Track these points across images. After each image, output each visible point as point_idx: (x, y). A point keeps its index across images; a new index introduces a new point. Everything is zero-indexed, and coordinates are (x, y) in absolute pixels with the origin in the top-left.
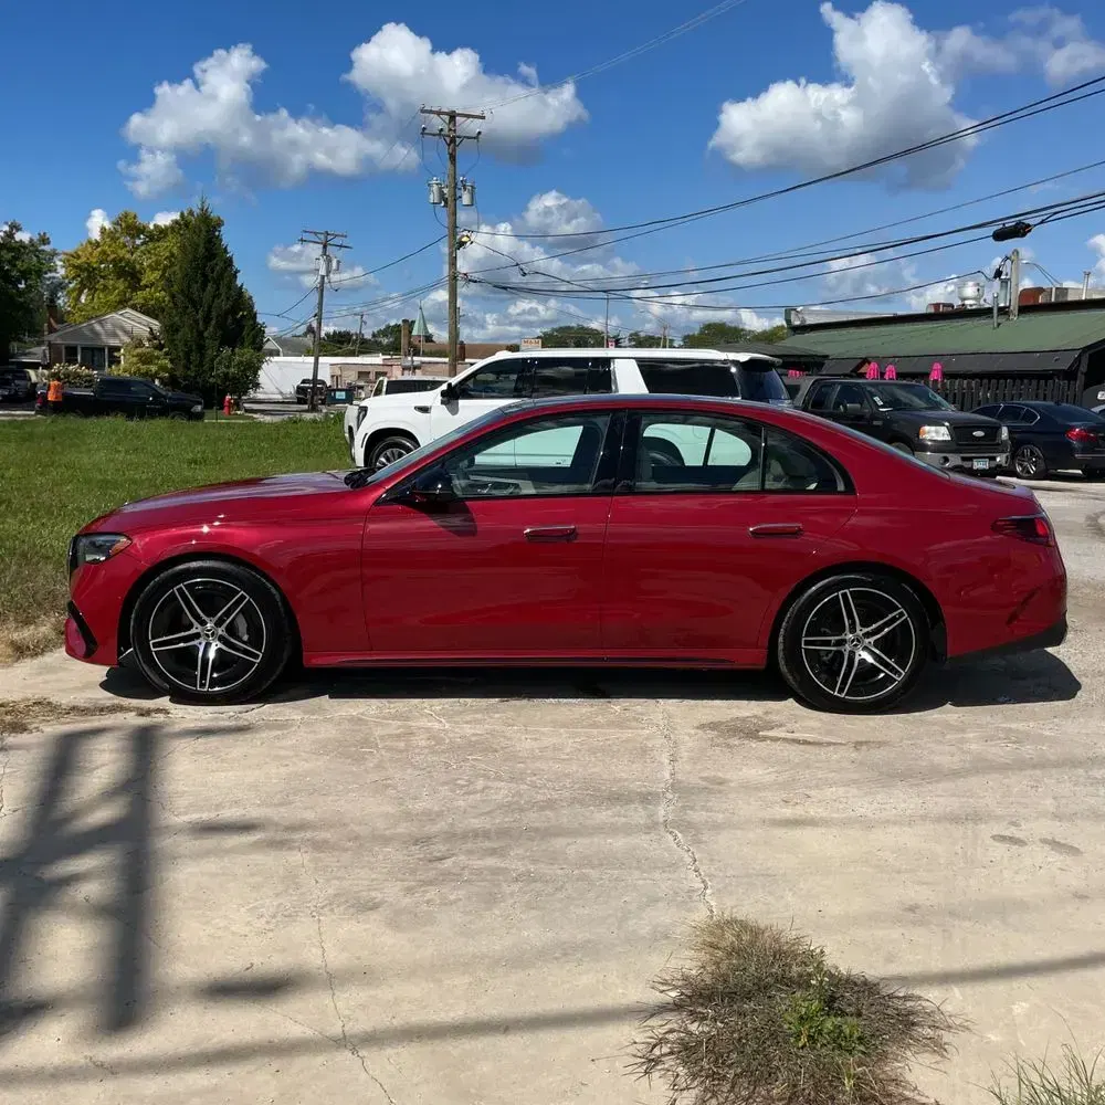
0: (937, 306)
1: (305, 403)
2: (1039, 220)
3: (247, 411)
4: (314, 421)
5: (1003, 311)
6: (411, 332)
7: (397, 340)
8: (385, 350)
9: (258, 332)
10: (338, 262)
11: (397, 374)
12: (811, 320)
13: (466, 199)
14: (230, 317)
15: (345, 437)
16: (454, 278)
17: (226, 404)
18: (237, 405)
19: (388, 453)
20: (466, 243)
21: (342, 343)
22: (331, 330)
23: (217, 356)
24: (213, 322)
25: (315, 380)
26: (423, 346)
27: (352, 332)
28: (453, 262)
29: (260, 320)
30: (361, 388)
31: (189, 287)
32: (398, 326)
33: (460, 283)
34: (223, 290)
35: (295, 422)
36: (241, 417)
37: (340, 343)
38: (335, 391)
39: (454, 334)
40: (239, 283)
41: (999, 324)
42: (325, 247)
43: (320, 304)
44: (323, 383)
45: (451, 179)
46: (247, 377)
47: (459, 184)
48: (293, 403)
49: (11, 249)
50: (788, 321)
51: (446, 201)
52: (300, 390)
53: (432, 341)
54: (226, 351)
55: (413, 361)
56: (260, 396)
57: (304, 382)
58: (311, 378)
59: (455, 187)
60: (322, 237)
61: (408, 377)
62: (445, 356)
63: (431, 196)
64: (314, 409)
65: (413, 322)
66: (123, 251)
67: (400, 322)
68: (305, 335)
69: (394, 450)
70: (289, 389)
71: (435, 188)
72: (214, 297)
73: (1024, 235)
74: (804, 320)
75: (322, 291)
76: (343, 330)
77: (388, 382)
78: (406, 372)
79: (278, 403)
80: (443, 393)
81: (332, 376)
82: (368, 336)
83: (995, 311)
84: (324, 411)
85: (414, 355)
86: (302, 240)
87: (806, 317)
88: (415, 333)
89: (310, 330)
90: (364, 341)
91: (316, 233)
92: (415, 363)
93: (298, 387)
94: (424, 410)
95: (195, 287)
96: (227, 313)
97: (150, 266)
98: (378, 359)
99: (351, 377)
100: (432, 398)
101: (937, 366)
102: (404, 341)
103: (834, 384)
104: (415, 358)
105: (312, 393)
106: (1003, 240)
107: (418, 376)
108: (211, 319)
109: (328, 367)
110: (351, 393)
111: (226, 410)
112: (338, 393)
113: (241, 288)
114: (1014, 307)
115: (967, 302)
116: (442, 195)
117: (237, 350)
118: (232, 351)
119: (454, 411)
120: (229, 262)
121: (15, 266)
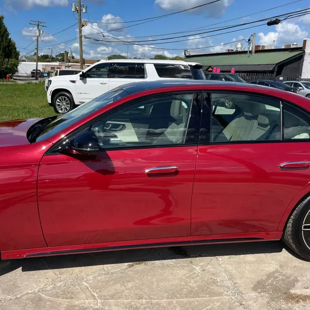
0: (229, 50)
1: (34, 77)
2: (284, 18)
3: (15, 79)
4: (36, 83)
5: (250, 52)
6: (67, 56)
7: (63, 58)
8: (60, 61)
9: (17, 54)
10: (43, 31)
11: (63, 68)
12: (192, 54)
13: (84, 11)
14: (7, 49)
15: (45, 90)
16: (81, 37)
17: (7, 77)
18: (11, 77)
19: (60, 98)
20: (84, 25)
21: (46, 58)
22: (42, 54)
23: (3, 61)
24: (2, 50)
25: (37, 70)
26: (71, 60)
27: (49, 55)
28: (81, 31)
29: (17, 50)
30: (52, 72)
32: (63, 53)
33: (83, 39)
34: (4, 39)
35: (29, 84)
36: (12, 82)
37: (45, 58)
38: (44, 73)
39: (81, 56)
40: (9, 37)
41: (249, 56)
42: (38, 26)
43: (37, 45)
44: (40, 71)
45: (79, 4)
46: (14, 68)
47: (82, 6)
48: (30, 77)
50: (185, 54)
51: (77, 11)
52: (32, 73)
53: (74, 58)
54: (6, 60)
55: (68, 64)
56: (20, 75)
57: (33, 70)
58: (36, 69)
59: (80, 6)
60: (37, 23)
61: (67, 69)
62: (79, 63)
63: (73, 9)
64: (37, 79)
65: (68, 52)
67: (64, 52)
68: (34, 55)
69: (62, 97)
70: (29, 73)
71: (74, 6)
73: (278, 24)
74: (190, 54)
75: (38, 41)
76: (46, 54)
77: (60, 71)
78: (66, 68)
79: (26, 77)
80: (81, 76)
81: (43, 69)
82: (54, 56)
83: (248, 52)
84: (39, 80)
85: (69, 62)
86: (30, 24)
87: (190, 53)
88: (69, 56)
89: (35, 54)
90: (53, 58)
91: (35, 22)
92: (69, 65)
93: (32, 72)
94: (73, 82)
96: (6, 47)
98: (57, 63)
99: (49, 69)
100: (76, 77)
101: (233, 69)
102: (65, 58)
103: (209, 74)
104: (69, 63)
105: (36, 74)
106: (270, 25)
107: (70, 69)
109: (41, 66)
110: (49, 74)
111: (7, 79)
112: (45, 74)
113: (10, 39)
114: (254, 51)
115: (238, 49)
116: (76, 9)
117: (10, 59)
118: (9, 60)
119: (85, 82)
120: (6, 31)
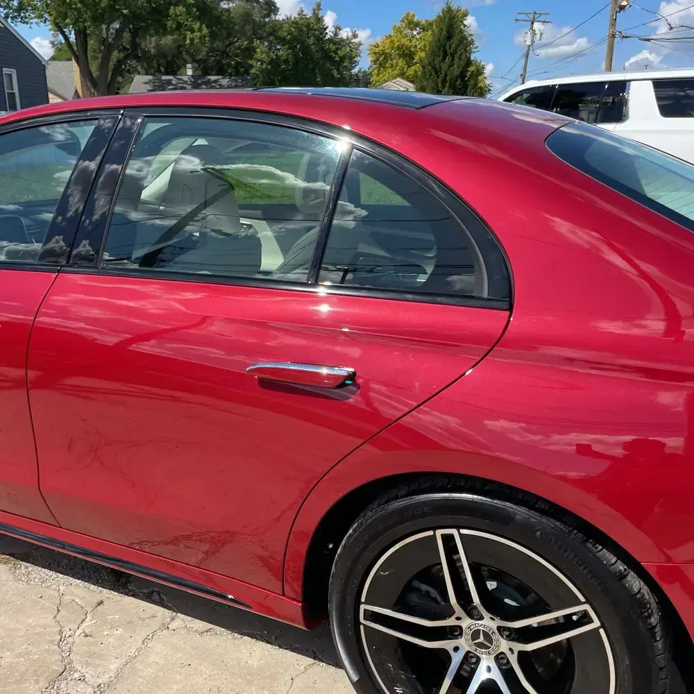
10: (541, 34)
16: (613, 36)
20: (625, 6)
24: (448, 84)
28: (614, 22)
31: (434, 60)
33: (616, 39)
42: (532, 23)
43: (525, 67)
49: (335, 44)
60: (532, 16)
66: (405, 40)
72: (449, 67)
75: (527, 56)
86: (517, 20)
91: (526, 14)
95: (438, 60)
97: (420, 49)
108: (446, 83)
121: (337, 54)
